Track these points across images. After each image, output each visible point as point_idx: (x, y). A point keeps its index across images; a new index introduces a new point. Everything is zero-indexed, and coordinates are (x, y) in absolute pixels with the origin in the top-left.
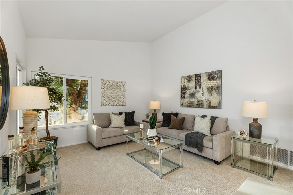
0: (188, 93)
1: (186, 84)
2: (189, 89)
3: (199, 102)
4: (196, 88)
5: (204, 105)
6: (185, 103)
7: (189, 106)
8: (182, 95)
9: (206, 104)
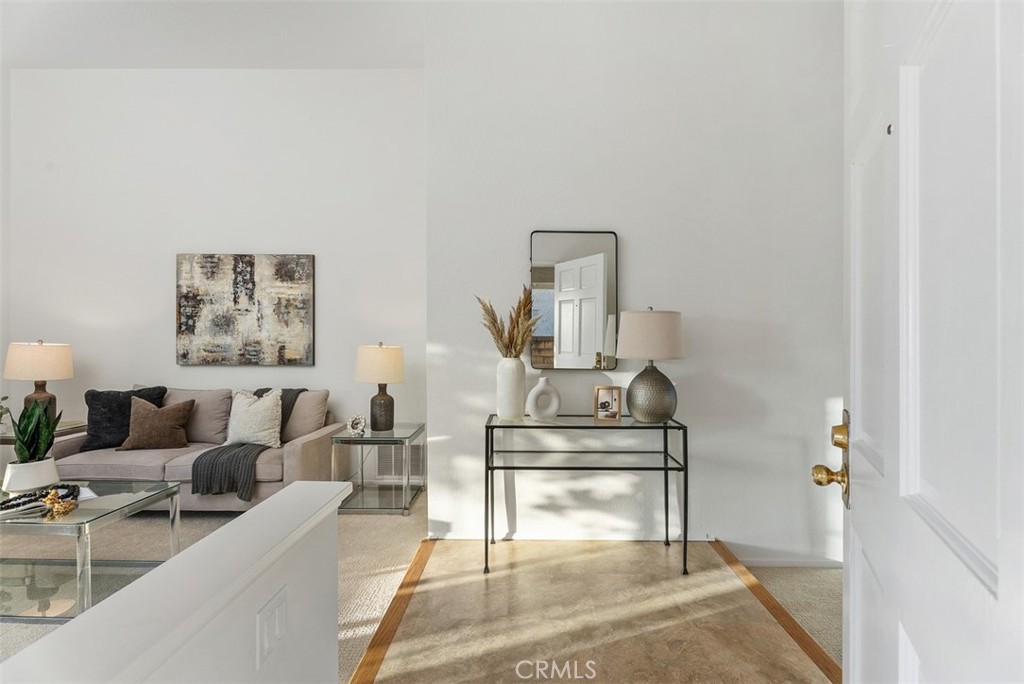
0: (207, 316)
1: (198, 281)
2: (212, 303)
3: (247, 348)
4: (236, 301)
5: (266, 356)
6: (195, 349)
7: (213, 361)
8: (183, 320)
9: (269, 355)
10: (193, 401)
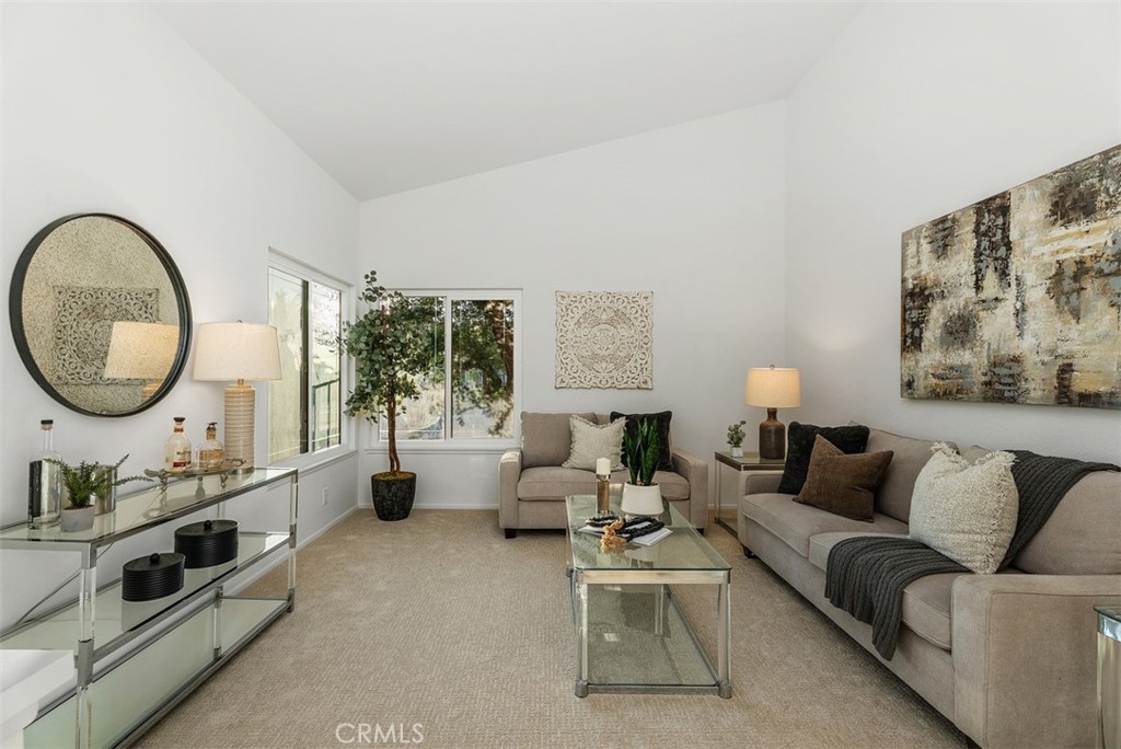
0: (937, 320)
1: (928, 267)
2: (943, 297)
3: (997, 370)
4: (978, 287)
5: (1031, 385)
6: (922, 373)
7: (945, 393)
8: (909, 330)
9: (1038, 381)
10: (891, 454)
